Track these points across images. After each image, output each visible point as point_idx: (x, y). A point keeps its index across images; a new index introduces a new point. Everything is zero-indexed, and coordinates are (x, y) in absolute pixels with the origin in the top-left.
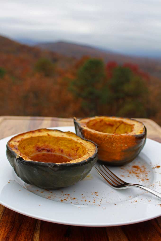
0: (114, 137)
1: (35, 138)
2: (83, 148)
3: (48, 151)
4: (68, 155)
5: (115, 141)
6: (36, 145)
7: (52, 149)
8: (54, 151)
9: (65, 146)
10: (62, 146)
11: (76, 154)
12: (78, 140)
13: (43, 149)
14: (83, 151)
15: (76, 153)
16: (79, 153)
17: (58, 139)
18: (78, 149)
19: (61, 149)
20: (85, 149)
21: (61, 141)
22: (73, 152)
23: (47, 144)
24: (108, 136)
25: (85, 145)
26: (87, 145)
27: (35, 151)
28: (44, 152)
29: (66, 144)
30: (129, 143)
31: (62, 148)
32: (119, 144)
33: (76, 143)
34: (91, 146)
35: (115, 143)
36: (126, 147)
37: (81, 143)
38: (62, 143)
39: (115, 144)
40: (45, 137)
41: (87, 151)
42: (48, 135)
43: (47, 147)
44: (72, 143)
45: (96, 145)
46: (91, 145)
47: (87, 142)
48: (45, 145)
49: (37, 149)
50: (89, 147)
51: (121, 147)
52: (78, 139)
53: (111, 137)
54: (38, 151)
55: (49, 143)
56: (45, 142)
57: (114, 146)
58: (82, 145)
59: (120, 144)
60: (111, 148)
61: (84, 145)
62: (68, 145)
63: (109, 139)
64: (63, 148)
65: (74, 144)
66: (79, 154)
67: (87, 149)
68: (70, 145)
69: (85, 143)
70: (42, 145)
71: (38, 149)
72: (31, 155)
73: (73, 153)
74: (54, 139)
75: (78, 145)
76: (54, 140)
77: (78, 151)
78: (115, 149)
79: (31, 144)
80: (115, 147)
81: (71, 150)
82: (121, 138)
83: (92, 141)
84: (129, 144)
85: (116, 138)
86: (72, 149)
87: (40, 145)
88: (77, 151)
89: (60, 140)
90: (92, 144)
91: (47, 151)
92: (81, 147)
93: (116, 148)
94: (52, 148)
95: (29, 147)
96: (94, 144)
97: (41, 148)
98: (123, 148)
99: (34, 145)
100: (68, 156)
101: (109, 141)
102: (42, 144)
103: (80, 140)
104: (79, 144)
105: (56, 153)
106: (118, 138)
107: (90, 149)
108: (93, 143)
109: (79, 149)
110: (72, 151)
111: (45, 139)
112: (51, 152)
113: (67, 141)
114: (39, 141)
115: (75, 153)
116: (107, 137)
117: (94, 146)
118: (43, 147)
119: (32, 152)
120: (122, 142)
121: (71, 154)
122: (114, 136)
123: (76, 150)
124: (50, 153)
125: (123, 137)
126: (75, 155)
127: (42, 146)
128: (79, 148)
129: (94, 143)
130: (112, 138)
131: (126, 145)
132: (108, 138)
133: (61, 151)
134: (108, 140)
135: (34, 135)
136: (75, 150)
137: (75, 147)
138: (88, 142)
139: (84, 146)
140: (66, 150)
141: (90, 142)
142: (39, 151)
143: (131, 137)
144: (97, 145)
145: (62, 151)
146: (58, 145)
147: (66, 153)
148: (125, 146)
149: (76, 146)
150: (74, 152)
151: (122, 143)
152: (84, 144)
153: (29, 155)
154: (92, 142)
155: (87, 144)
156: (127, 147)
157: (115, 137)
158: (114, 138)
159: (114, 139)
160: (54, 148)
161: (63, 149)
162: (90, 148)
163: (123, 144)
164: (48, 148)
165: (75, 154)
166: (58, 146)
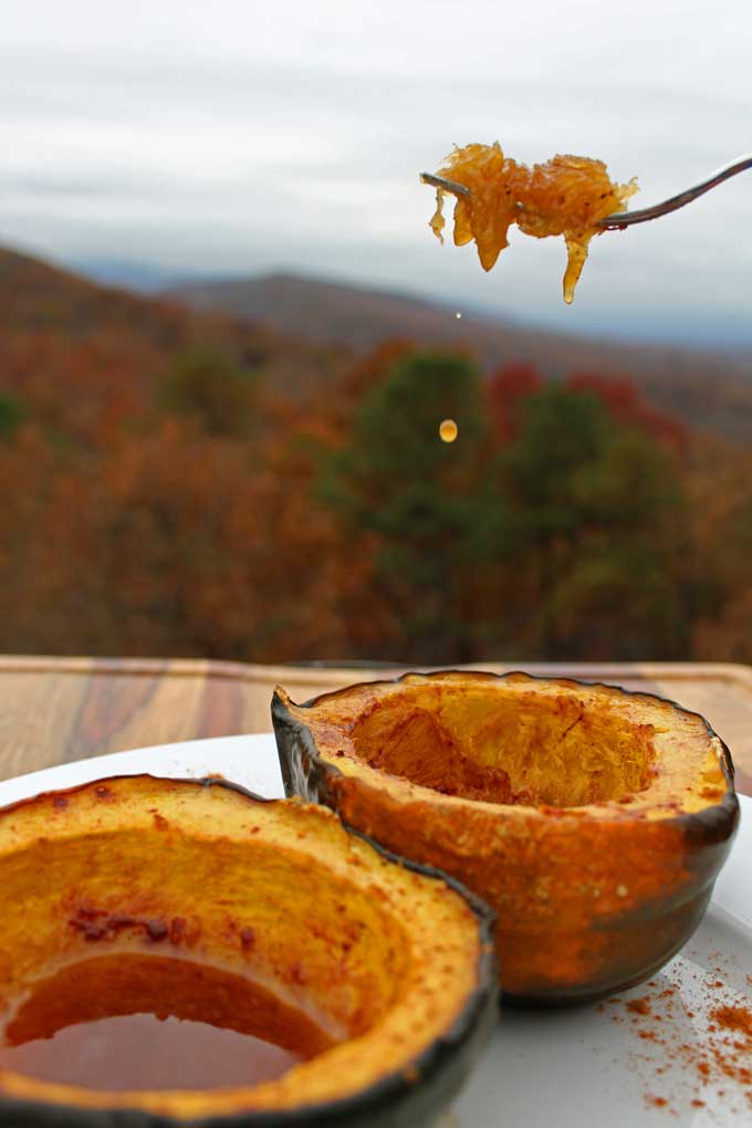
0: (540, 834)
1: (66, 843)
2: (387, 932)
3: (156, 937)
4: (289, 976)
5: (552, 865)
6: (75, 892)
7: (178, 924)
8: (194, 938)
9: (271, 902)
10: (244, 903)
11: (344, 973)
12: (357, 871)
13: (121, 925)
14: (392, 954)
15: (344, 961)
16: (359, 963)
17: (220, 855)
18: (354, 931)
19: (242, 926)
20: (405, 941)
21: (240, 871)
22: (318, 955)
23: (145, 883)
24: (502, 830)
25: (404, 911)
26: (421, 911)
27: (64, 941)
28: (129, 946)
29: (277, 890)
30: (642, 872)
31: (245, 915)
32: (577, 883)
33: (345, 887)
34: (446, 919)
35: (546, 874)
36: (621, 899)
37: (378, 894)
38: (246, 880)
39: (545, 881)
40: (139, 834)
41: (419, 964)
42: (160, 823)
43: (149, 903)
44: (315, 889)
45: (477, 911)
46: (443, 910)
47: (415, 882)
48: (134, 893)
49: (76, 926)
50: (431, 924)
51: (589, 900)
52: (356, 862)
53: (525, 834)
54: (82, 935)
55: (163, 882)
56: (133, 871)
57: (542, 893)
58: (386, 906)
59: (585, 884)
60: (518, 906)
61: (393, 906)
62: (290, 904)
63: (507, 846)
64: (256, 919)
65: (327, 895)
66: (361, 972)
67: (419, 943)
68: (299, 904)
69: (402, 892)
70: (116, 891)
71: (88, 923)
72: (25, 971)
73: (323, 959)
74: (196, 851)
75: (356, 907)
76: (197, 858)
77: (358, 950)
78: (551, 912)
79: (39, 892)
80: (545, 902)
81: (310, 934)
82: (587, 843)
83: (453, 881)
84: (643, 881)
85: (555, 841)
86: (317, 934)
87: (104, 890)
88: (346, 948)
89: (236, 860)
90: (452, 897)
91: (144, 936)
92: (374, 924)
93: (557, 912)
94: (179, 914)
95: (23, 913)
96: (468, 901)
97: (104, 914)
98: (605, 907)
99: (56, 898)
100: (285, 980)
101: (506, 862)
102: (109, 884)
103: (367, 868)
104: (359, 898)
105: (204, 949)
106: (566, 842)
107: (439, 949)
108: (460, 894)
109: (365, 932)
110: (319, 944)
111: (134, 851)
112: (175, 942)
113: (278, 867)
114: (92, 867)
115: (332, 962)
116: (493, 832)
117: (466, 915)
118: (122, 910)
119: (40, 949)
120: (593, 867)
121: (306, 972)
122: (545, 828)
123: (341, 938)
124: (164, 951)
125: (599, 837)
126: (334, 982)
127: (112, 902)
128: (362, 926)
129: (468, 894)
130: (528, 840)
131: (622, 891)
132: (503, 839)
133: (238, 942)
134: (502, 856)
135: (59, 827)
136: (331, 941)
137: (334, 916)
138: (424, 881)
139: (396, 914)
140: (272, 932)
141: (440, 884)
142: (94, 938)
143: (652, 830)
144: (486, 908)
145: (248, 942)
146: (225, 896)
147: (276, 956)
148: (613, 892)
149: (342, 909)
150: (329, 952)
151: (598, 876)
152: (396, 897)
153: (16, 972)
154: (450, 887)
155: (419, 904)
156: (629, 904)
157: (548, 835)
158: (539, 844)
159: (545, 849)
160: (196, 918)
161: (253, 924)
162: (442, 941)
163: (603, 882)
164: (150, 918)
165: (331, 970)
166: (223, 903)
